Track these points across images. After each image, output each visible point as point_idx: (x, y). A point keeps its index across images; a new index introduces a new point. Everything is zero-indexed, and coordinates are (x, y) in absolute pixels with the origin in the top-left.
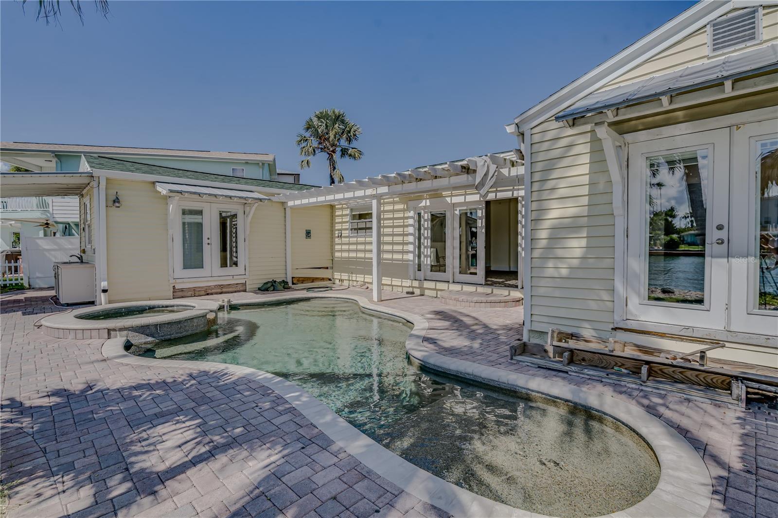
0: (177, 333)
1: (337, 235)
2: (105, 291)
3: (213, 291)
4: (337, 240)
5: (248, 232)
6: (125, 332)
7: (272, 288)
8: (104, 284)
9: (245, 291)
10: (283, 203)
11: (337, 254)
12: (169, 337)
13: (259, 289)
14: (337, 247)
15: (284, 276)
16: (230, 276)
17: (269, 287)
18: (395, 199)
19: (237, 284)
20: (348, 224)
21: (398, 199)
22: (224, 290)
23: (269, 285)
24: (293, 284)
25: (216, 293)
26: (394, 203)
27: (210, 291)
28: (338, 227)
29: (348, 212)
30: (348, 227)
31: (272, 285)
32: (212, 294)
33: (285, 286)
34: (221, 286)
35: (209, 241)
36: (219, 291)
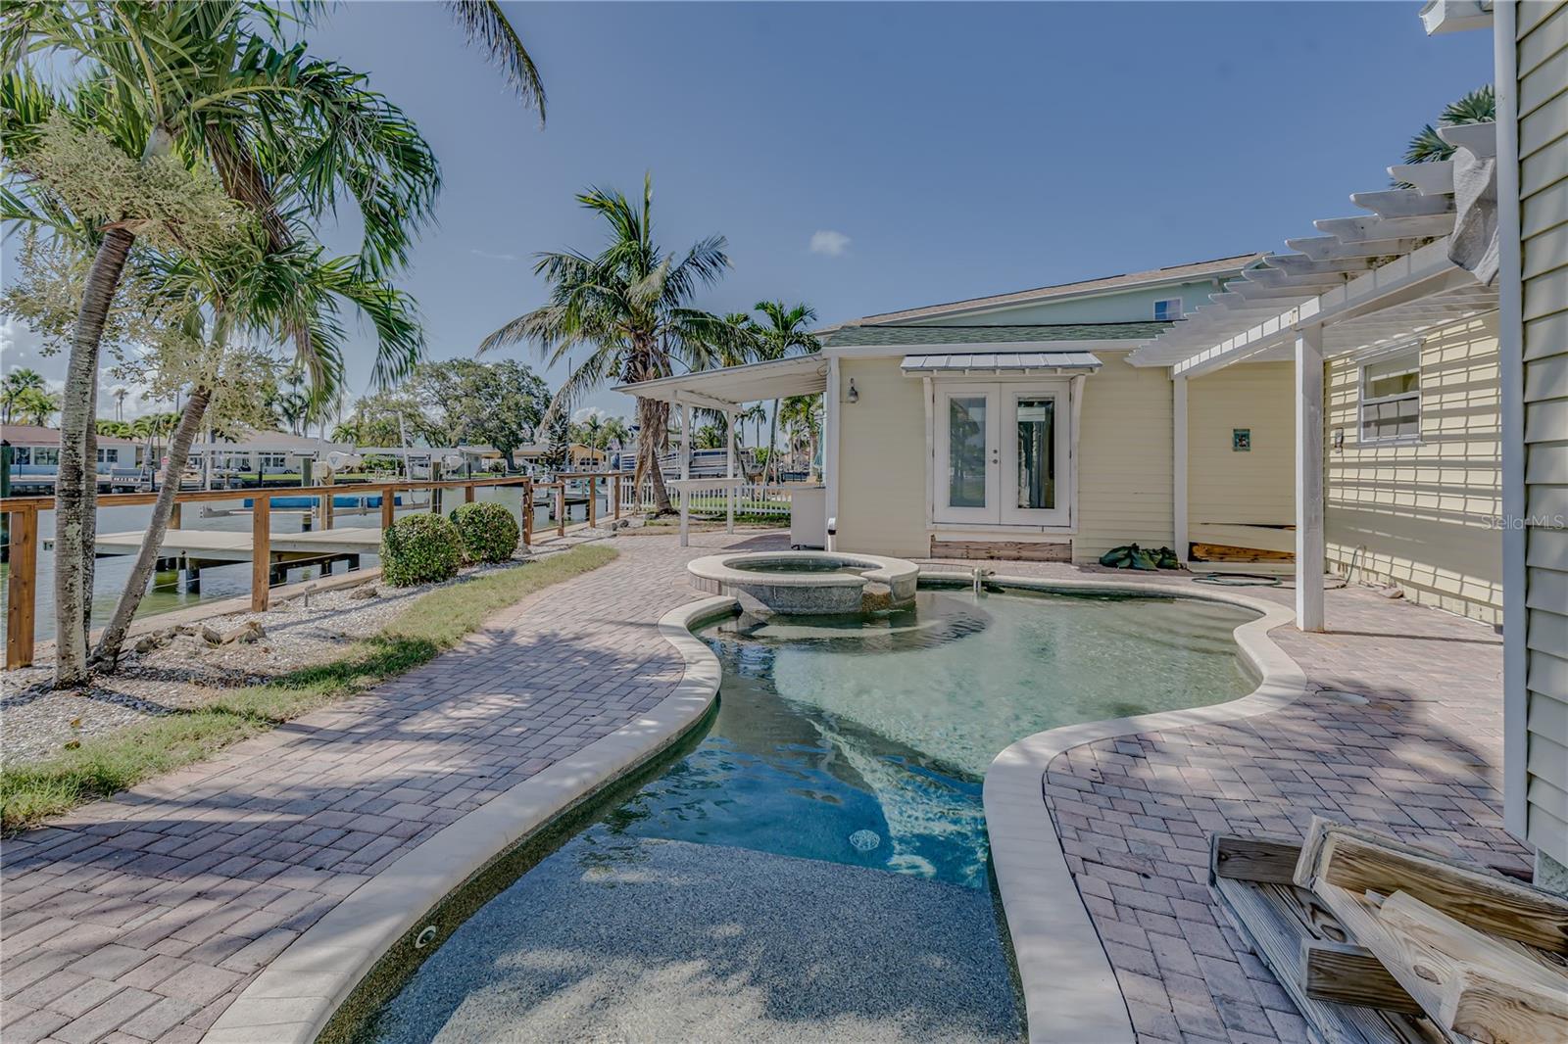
0: (802, 607)
1: (1333, 442)
2: (832, 532)
3: (1002, 553)
4: (1334, 456)
5: (1076, 439)
6: (735, 590)
7: (1127, 562)
8: (832, 522)
9: (1068, 561)
10: (1168, 370)
11: (1334, 494)
12: (789, 610)
13: (1102, 562)
14: (1335, 474)
15: (1167, 537)
16: (1038, 527)
17: (1125, 557)
18: (1471, 325)
19: (1052, 545)
20: (1356, 411)
21: (1479, 323)
22: (1024, 554)
23: (1120, 554)
24: (1192, 558)
25: (1008, 559)
26: (1468, 337)
27: (995, 553)
28: (1336, 418)
29: (1355, 376)
30: (1355, 418)
31: (1129, 556)
32: (999, 558)
33: (1165, 560)
34: (1020, 546)
35: (996, 456)
36: (1014, 554)
